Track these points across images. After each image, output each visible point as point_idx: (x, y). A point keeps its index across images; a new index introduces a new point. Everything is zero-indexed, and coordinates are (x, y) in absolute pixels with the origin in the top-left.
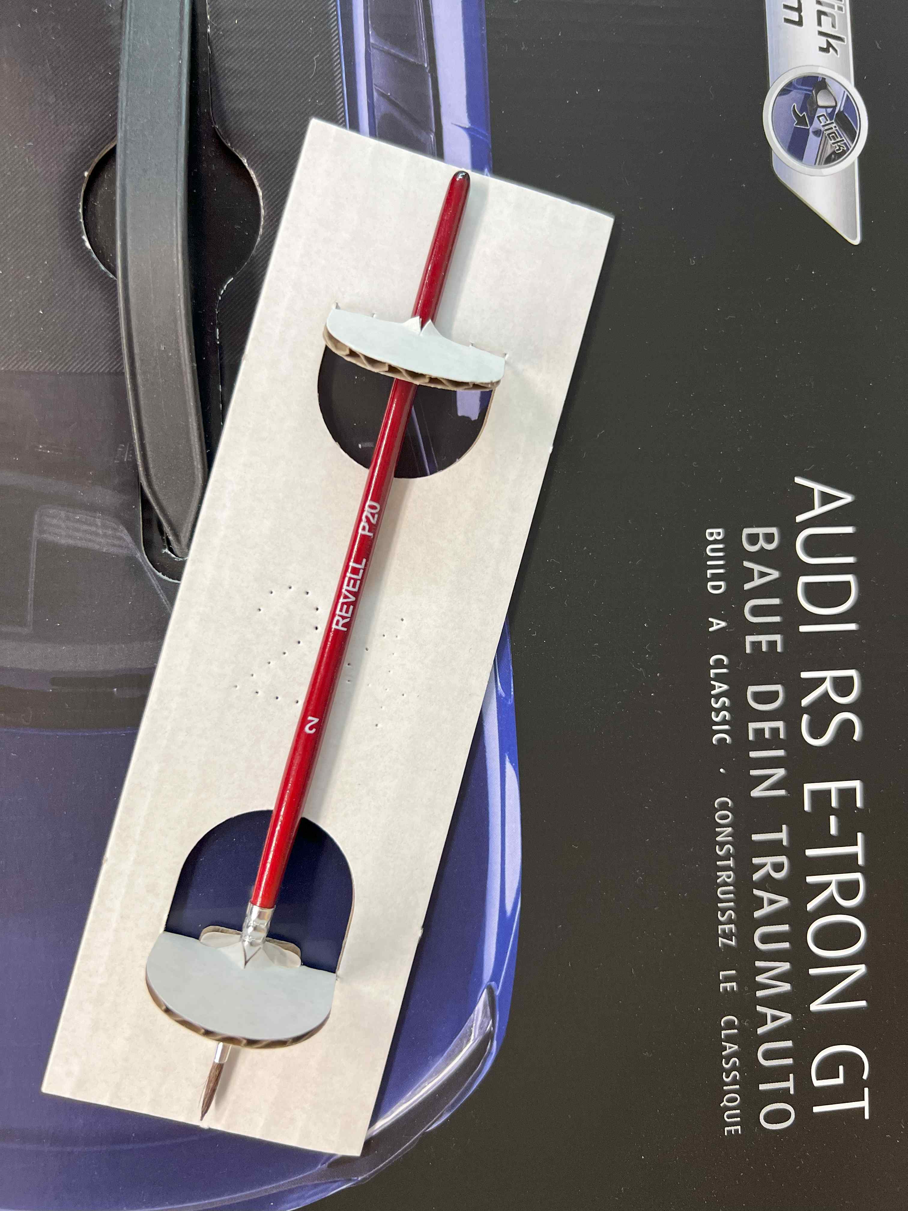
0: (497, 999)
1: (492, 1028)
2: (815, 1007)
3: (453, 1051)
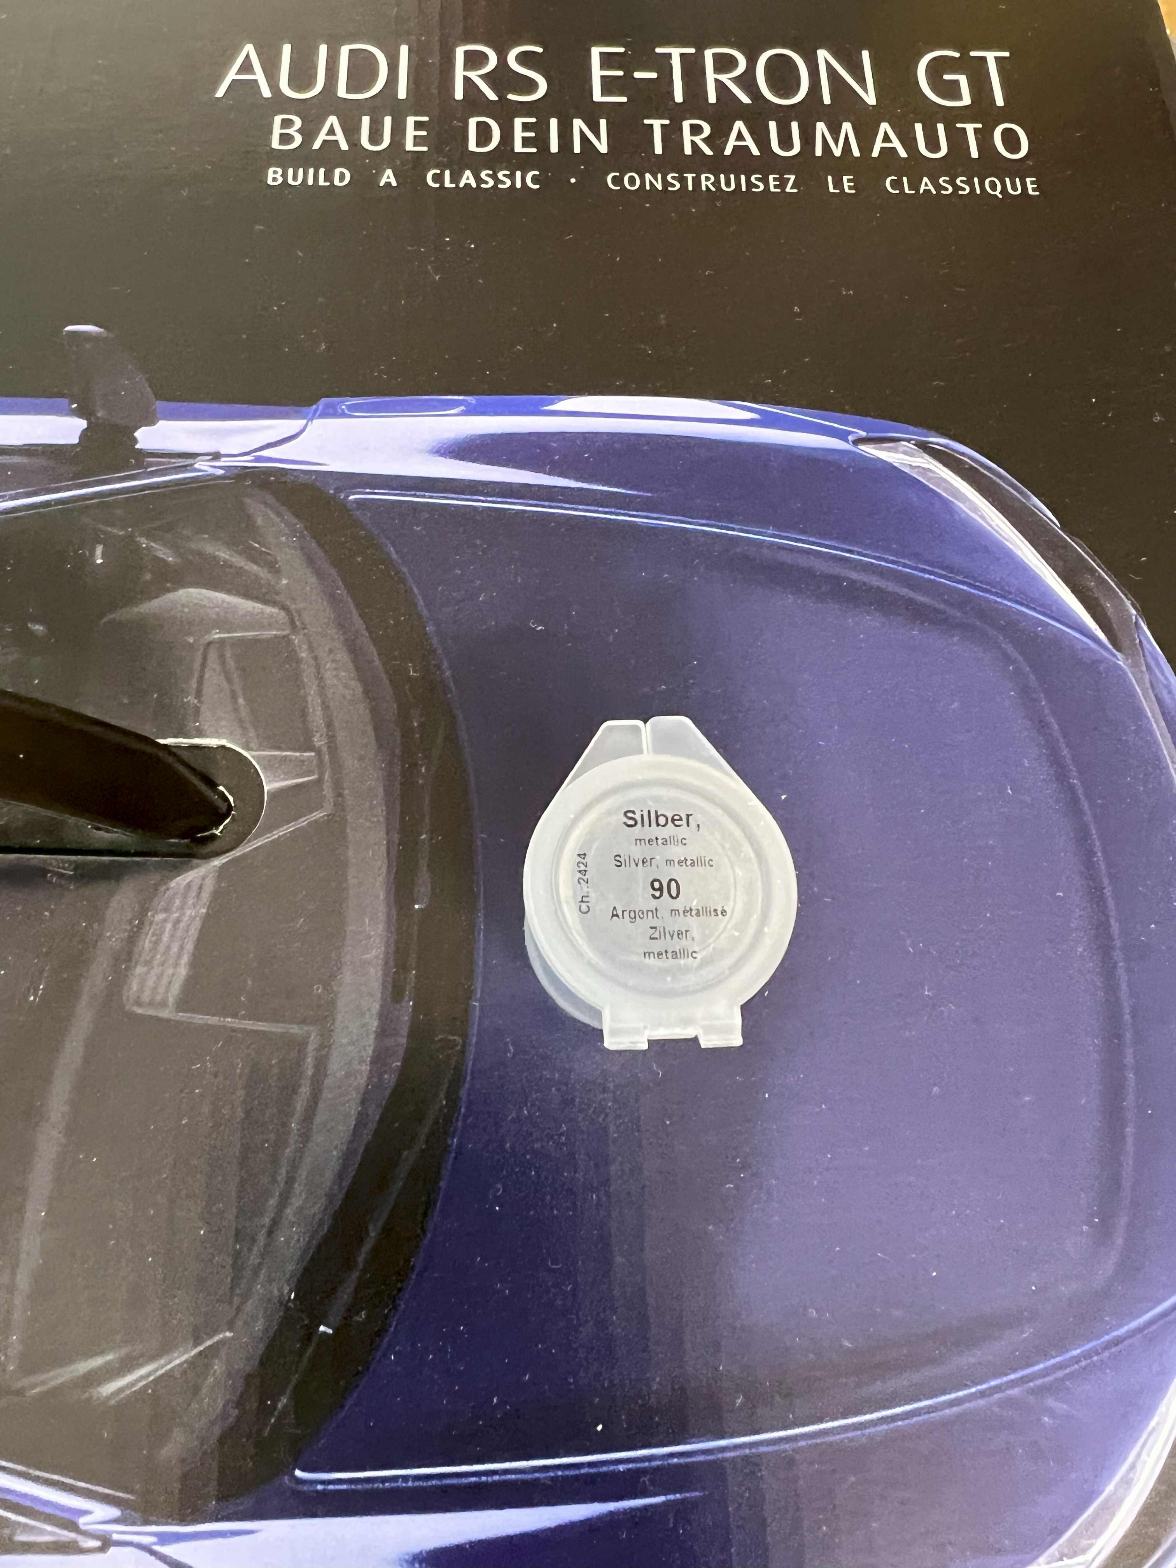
0: (871, 435)
1: (913, 442)
2: (870, 99)
3: (945, 490)
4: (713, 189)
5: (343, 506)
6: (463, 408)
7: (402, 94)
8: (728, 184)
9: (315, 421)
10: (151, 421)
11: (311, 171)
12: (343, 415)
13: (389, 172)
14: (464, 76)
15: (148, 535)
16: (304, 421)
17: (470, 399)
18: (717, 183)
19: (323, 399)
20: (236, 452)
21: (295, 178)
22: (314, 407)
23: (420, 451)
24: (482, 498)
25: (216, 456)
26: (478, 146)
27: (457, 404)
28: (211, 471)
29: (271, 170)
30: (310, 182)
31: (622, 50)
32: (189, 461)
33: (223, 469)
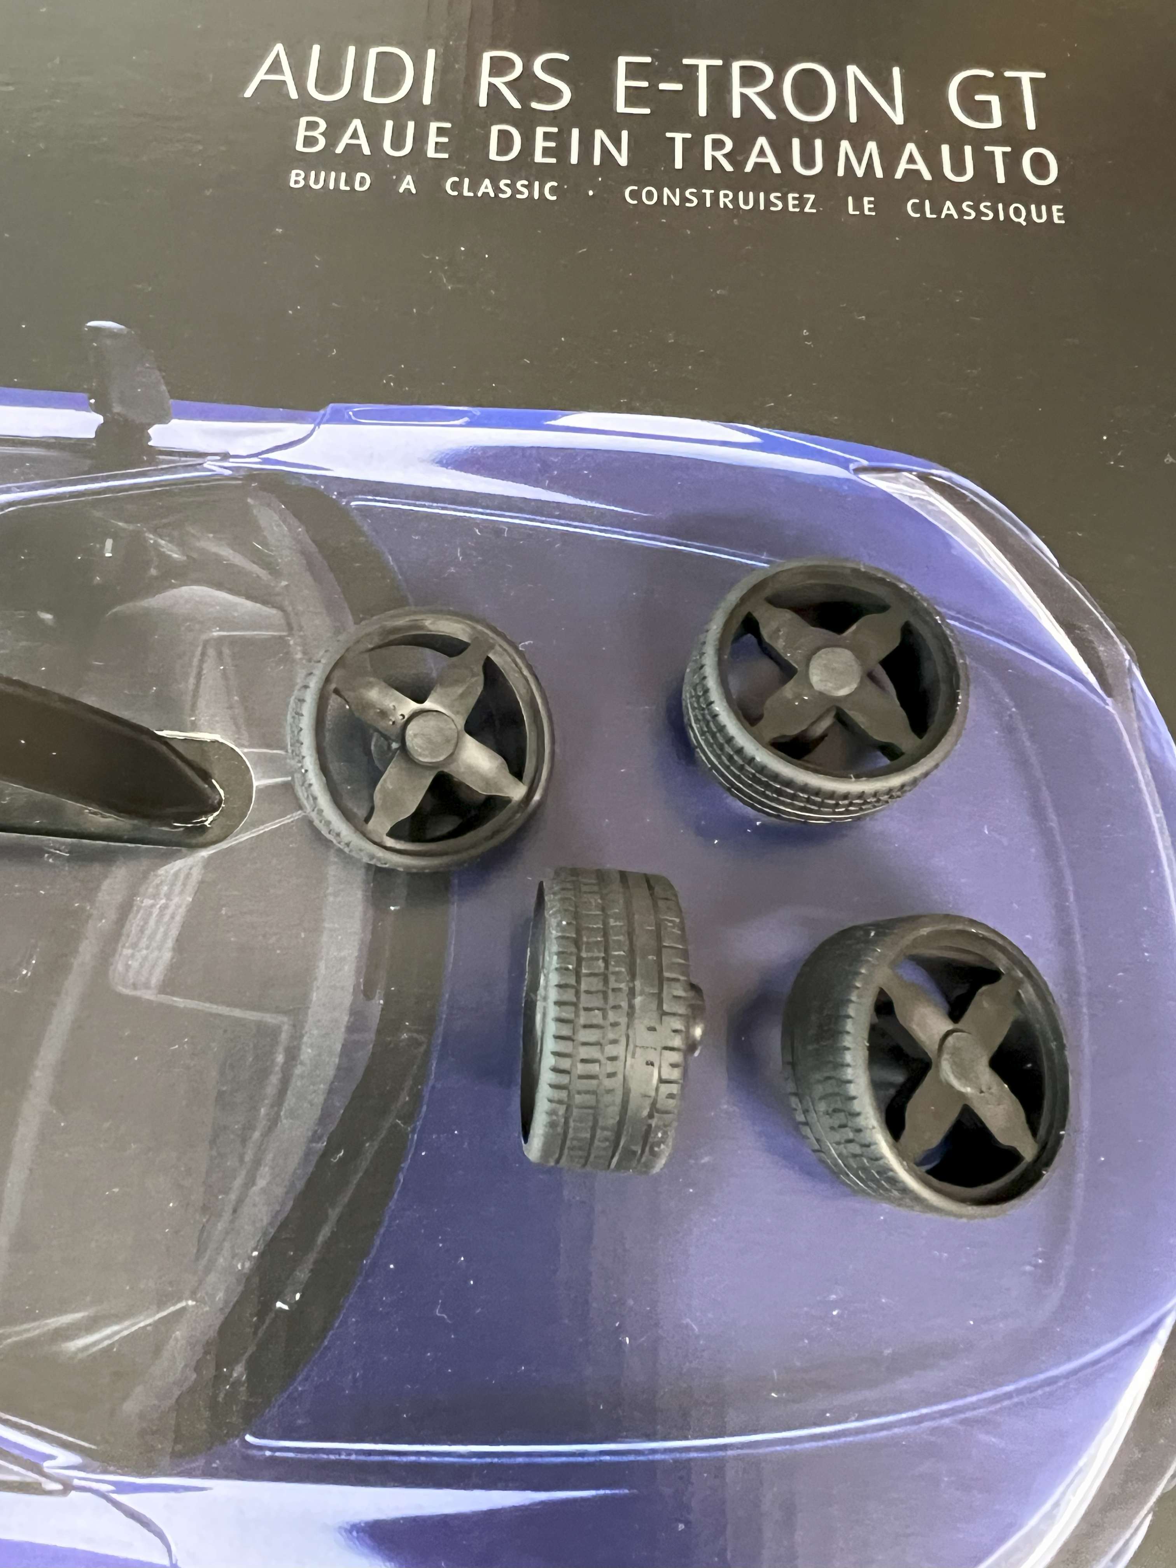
0: (872, 463)
1: (914, 473)
2: (898, 118)
4: (730, 206)
5: (345, 512)
6: (466, 419)
7: (427, 100)
8: (746, 202)
9: (322, 426)
10: (163, 419)
11: (333, 174)
12: (350, 421)
13: (409, 178)
14: (490, 84)
15: (155, 531)
16: (311, 426)
17: (477, 411)
18: (735, 200)
19: (331, 405)
20: (245, 454)
21: (317, 181)
22: (322, 412)
23: (422, 461)
24: (480, 510)
25: (225, 456)
26: (498, 154)
27: (462, 414)
28: (219, 471)
29: (294, 172)
30: (332, 186)
31: (648, 60)
32: (199, 461)
33: (232, 471)
